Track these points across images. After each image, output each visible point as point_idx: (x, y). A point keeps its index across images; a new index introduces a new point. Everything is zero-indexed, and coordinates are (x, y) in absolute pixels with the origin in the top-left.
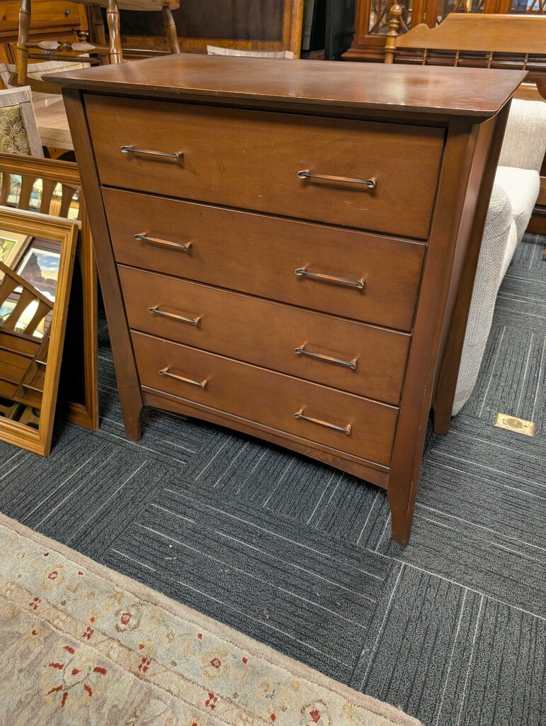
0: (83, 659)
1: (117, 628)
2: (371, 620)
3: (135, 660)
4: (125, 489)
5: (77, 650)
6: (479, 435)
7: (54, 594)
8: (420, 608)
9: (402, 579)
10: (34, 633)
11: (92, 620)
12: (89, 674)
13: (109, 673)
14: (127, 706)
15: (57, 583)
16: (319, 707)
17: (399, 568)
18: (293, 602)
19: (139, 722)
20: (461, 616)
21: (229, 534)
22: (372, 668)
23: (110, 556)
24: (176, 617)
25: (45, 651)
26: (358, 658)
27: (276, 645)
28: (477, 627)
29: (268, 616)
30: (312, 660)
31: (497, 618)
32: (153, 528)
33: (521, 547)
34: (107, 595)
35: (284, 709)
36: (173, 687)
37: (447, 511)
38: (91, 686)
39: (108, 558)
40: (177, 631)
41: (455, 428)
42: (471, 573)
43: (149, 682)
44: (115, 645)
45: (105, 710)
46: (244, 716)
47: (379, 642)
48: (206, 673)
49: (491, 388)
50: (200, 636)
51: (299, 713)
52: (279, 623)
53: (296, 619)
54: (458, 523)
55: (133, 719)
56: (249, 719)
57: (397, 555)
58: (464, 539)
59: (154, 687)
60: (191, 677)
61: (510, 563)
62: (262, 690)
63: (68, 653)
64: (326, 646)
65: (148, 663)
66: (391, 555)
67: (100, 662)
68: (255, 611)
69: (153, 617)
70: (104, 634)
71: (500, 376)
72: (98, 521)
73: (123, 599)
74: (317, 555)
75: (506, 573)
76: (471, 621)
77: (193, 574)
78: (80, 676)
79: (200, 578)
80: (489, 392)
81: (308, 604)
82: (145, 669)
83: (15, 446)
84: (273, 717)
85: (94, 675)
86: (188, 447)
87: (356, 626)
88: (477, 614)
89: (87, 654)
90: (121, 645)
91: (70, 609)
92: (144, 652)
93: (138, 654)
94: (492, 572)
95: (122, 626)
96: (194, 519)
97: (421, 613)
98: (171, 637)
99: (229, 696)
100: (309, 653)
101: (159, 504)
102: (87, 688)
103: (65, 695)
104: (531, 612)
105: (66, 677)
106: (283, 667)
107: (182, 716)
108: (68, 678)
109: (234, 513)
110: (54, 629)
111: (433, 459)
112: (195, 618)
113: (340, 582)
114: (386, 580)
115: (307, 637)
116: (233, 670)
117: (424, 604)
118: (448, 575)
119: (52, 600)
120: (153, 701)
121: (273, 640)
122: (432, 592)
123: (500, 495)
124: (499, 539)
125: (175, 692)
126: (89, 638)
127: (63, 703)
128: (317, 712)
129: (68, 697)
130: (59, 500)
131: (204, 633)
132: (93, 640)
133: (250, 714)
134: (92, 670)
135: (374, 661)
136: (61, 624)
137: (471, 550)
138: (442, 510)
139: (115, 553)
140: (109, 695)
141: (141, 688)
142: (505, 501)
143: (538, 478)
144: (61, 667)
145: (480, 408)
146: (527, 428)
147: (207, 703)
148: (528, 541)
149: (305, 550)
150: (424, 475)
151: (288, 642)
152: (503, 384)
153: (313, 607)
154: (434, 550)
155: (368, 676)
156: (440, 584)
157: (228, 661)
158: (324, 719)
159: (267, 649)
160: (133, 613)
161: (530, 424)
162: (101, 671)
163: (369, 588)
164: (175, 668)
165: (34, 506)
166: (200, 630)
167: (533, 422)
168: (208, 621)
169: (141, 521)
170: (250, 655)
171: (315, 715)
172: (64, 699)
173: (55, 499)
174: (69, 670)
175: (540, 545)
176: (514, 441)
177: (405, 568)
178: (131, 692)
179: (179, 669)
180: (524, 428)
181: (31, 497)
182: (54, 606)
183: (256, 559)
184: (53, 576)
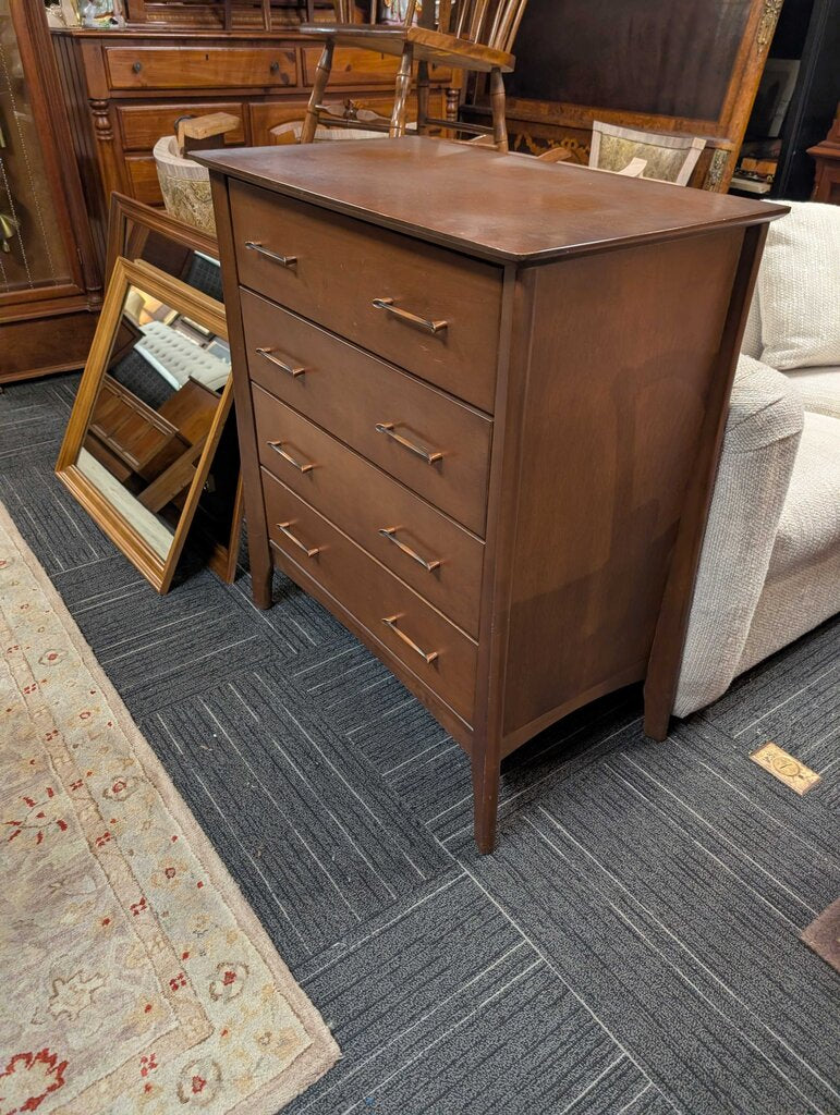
0: (56, 807)
1: (105, 792)
2: (373, 916)
3: (100, 830)
4: (214, 657)
5: (56, 796)
6: (712, 760)
7: (72, 735)
8: (444, 933)
9: (450, 889)
10: (32, 762)
11: (89, 774)
12: (50, 823)
13: (68, 831)
14: (62, 870)
15: (83, 724)
16: (240, 972)
17: (457, 875)
19: (61, 891)
20: (492, 967)
21: (286, 748)
22: (334, 966)
23: (151, 720)
24: (165, 808)
25: (29, 783)
26: (325, 948)
27: (246, 888)
28: (502, 990)
29: (259, 854)
30: (273, 923)
31: (539, 993)
32: (212, 710)
33: (649, 927)
34: (118, 756)
35: (202, 953)
36: (113, 875)
37: (580, 838)
38: (44, 836)
39: (148, 721)
40: (157, 821)
41: (683, 739)
42: (548, 924)
43: (97, 858)
44: (92, 808)
45: (41, 864)
46: (158, 939)
47: (364, 944)
48: (154, 878)
49: (789, 705)
50: (175, 838)
51: (215, 966)
52: (268, 867)
53: (288, 872)
54: (582, 857)
55: (58, 885)
56: (162, 945)
57: (467, 861)
58: (575, 881)
59: (98, 865)
60: (137, 873)
61: (617, 939)
62: (195, 922)
63: (47, 795)
64: (299, 916)
65: (108, 840)
66: (458, 856)
67: (67, 817)
68: (251, 843)
69: (144, 798)
70: (90, 793)
71: (820, 694)
72: (164, 680)
73: (130, 768)
74: (368, 815)
75: (599, 948)
76: (500, 979)
77: (217, 774)
78: (43, 821)
79: (221, 782)
80: (781, 709)
81: (314, 862)
82: (102, 844)
83: (141, 574)
84: (186, 956)
85: (55, 826)
86: (312, 636)
87: (351, 913)
88: (515, 976)
89: (63, 804)
90: (97, 810)
92: (111, 827)
93: (105, 826)
94: (580, 938)
95: (111, 793)
96: (261, 716)
97: (442, 938)
98: (147, 826)
99: (159, 911)
100: (276, 914)
101: (237, 687)
102: (40, 836)
103: (19, 832)
104: (595, 1012)
105: (30, 816)
106: (234, 910)
107: (102, 906)
108: (32, 819)
109: (307, 728)
110: (51, 766)
111: (613, 765)
112: (183, 818)
113: (371, 857)
114: (428, 881)
116: (180, 888)
117: (454, 930)
118: (514, 912)
119: (68, 739)
120: (87, 878)
121: (247, 880)
122: (476, 922)
123: (676, 851)
124: (626, 903)
125: (113, 880)
126: (74, 789)
127: (12, 838)
128: (234, 975)
129: (20, 835)
130: (143, 644)
131: (181, 838)
132: (76, 793)
133: (166, 940)
134: (56, 821)
135: (341, 961)
136: (59, 765)
137: (573, 898)
138: (573, 833)
139: (158, 719)
140: (54, 852)
141: (86, 860)
142: (676, 860)
143: (761, 854)
144: (32, 805)
145: (745, 726)
146: (801, 779)
147: (134, 906)
148: (669, 926)
150: (583, 780)
151: (263, 892)
152: (815, 706)
153: (317, 868)
154: (521, 875)
155: (323, 973)
156: (494, 918)
157: (183, 877)
158: (236, 987)
159: (231, 887)
160: (128, 785)
161: (813, 777)
162: (63, 826)
163: (399, 880)
164: (129, 858)
165: (117, 641)
166: (179, 832)
167: (822, 775)
168: (194, 828)
169: (207, 697)
170: (209, 882)
171: (230, 977)
172: (15, 835)
173: (141, 641)
174: (37, 811)
175: (683, 939)
176: (762, 789)
177: (464, 879)
178: (74, 859)
179: (133, 861)
180: (797, 778)
181: (120, 631)
182: (66, 746)
183: (294, 789)
184: (85, 716)
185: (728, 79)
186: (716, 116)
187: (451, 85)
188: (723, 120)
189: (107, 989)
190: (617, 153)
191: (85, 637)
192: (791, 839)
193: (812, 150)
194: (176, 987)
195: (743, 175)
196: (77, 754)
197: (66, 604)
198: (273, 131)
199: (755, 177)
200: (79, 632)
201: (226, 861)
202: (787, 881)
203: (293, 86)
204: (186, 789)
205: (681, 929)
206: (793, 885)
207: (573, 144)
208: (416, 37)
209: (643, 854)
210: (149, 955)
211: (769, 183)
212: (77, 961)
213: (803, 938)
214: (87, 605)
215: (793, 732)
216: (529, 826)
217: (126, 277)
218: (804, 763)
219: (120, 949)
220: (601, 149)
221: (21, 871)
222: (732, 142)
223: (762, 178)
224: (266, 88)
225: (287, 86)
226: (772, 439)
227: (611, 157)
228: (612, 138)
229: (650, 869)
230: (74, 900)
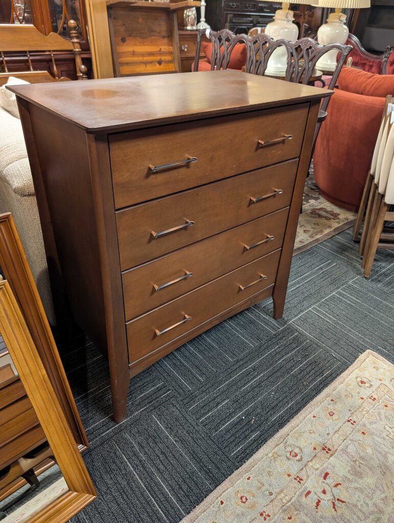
0: (316, 485)
1: (299, 461)
2: (318, 346)
3: (322, 454)
5: (309, 489)
7: (261, 501)
8: (316, 328)
9: (299, 326)
10: (290, 518)
11: (289, 475)
12: (327, 483)
13: (328, 471)
14: (350, 464)
15: (251, 498)
16: (359, 379)
17: (293, 324)
18: (301, 371)
19: (359, 460)
20: (323, 317)
21: (246, 384)
22: (341, 355)
24: (300, 426)
25: (305, 511)
26: (336, 358)
27: (324, 386)
28: (329, 315)
30: (334, 375)
31: (326, 308)
34: (273, 463)
35: (359, 393)
36: (342, 438)
38: (336, 483)
39: (238, 459)
40: (309, 427)
42: (303, 304)
43: (337, 449)
44: (310, 464)
45: (351, 477)
46: (361, 410)
47: (330, 348)
48: (336, 420)
50: (314, 417)
51: (361, 388)
52: (312, 380)
53: (311, 373)
55: (357, 463)
56: (362, 408)
57: (286, 322)
59: (340, 448)
60: (337, 428)
62: (348, 398)
63: (310, 495)
64: (328, 367)
65: (326, 447)
66: (285, 324)
67: (320, 475)
68: (303, 389)
69: (297, 438)
70: (302, 469)
72: (199, 462)
73: (279, 453)
74: (275, 350)
75: (306, 295)
76: (325, 315)
77: (269, 411)
78: (327, 489)
81: (304, 365)
82: (329, 450)
84: (362, 398)
85: (328, 481)
87: (320, 352)
88: (323, 312)
89: (313, 483)
90: (311, 460)
91: (277, 490)
92: (319, 448)
93: (319, 452)
94: (304, 298)
95: (298, 457)
97: (318, 328)
98: (312, 431)
99: (350, 413)
100: (330, 375)
101: (202, 416)
102: (336, 486)
103: (338, 500)
105: (326, 499)
107: (358, 438)
108: (328, 496)
110: (290, 503)
112: (302, 416)
113: (294, 348)
114: (298, 332)
115: (322, 373)
116: (336, 407)
117: (314, 325)
118: (302, 311)
119: (266, 503)
120: (348, 450)
121: (321, 387)
122: (309, 320)
125: (345, 437)
126: (302, 480)
127: (343, 502)
129: (340, 498)
131: (313, 414)
132: (304, 478)
133: (360, 407)
134: (324, 481)
136: (287, 498)
139: (236, 454)
140: (342, 473)
141: (340, 454)
144: (319, 501)
147: (352, 424)
149: (270, 354)
151: (323, 381)
153: (306, 364)
155: (345, 358)
156: (306, 316)
157: (331, 408)
158: (365, 380)
160: (291, 449)
163: (301, 340)
164: (331, 434)
166: (310, 416)
168: (306, 410)
170: (330, 397)
171: (362, 382)
172: (341, 501)
174: (322, 496)
182: (272, 501)
183: (269, 377)
184: (244, 500)
189: (388, 423)
194: (375, 399)
201: (315, 396)
210: (368, 412)
212: (384, 439)
219: (371, 423)
221: (358, 486)
230: (360, 451)
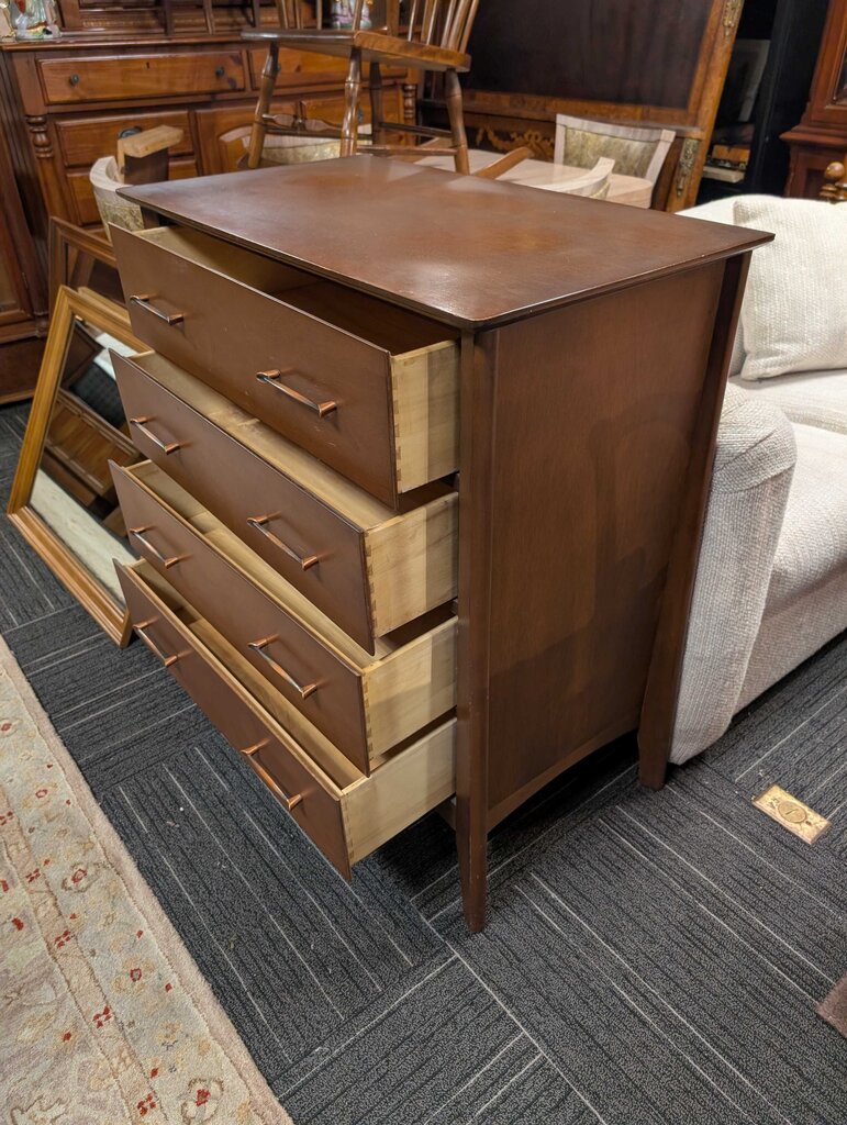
0: (11, 903)
1: (64, 882)
2: (357, 1013)
3: (58, 929)
4: (179, 718)
5: (11, 889)
6: (713, 809)
7: (29, 816)
8: (434, 1029)
9: (439, 976)
11: (47, 862)
12: (5, 922)
13: (24, 932)
14: (18, 978)
15: (40, 804)
16: (214, 1089)
17: (446, 959)
18: (275, 942)
19: (18, 1001)
20: (488, 1067)
21: (258, 820)
22: (316, 1075)
23: (113, 795)
24: (129, 899)
26: (307, 1054)
27: (219, 987)
28: (499, 1093)
29: (232, 946)
30: (248, 1027)
31: (540, 1095)
32: (178, 779)
33: (656, 1010)
34: (78, 839)
35: (172, 1069)
36: (74, 980)
37: (576, 907)
39: (109, 796)
40: (120, 916)
41: (681, 786)
42: (547, 1012)
43: (56, 961)
44: (50, 901)
46: (125, 1054)
47: (348, 1047)
48: (118, 981)
49: (791, 741)
50: (140, 933)
51: (186, 1085)
52: (241, 961)
53: (264, 966)
54: (580, 932)
55: (14, 995)
56: (128, 1061)
57: (457, 941)
58: (572, 959)
59: (57, 970)
60: (99, 977)
61: (621, 1026)
62: (164, 1032)
64: (277, 1018)
65: (68, 939)
66: (447, 936)
67: (24, 914)
68: (223, 933)
69: (106, 888)
70: (47, 884)
71: (824, 725)
72: (126, 747)
73: (91, 852)
74: (348, 893)
75: (602, 1037)
76: (497, 1081)
77: (184, 854)
79: (190, 863)
80: (784, 745)
81: (292, 953)
82: (61, 944)
83: (99, 626)
84: (154, 1072)
85: (10, 925)
87: (333, 1011)
88: (513, 1075)
89: (19, 898)
90: (55, 905)
92: (71, 924)
93: (65, 923)
94: (581, 1027)
95: (70, 883)
96: (230, 784)
97: (433, 1034)
98: (110, 920)
99: (124, 1021)
100: (252, 1018)
101: (204, 751)
104: (601, 1113)
106: (206, 1016)
107: (62, 1018)
110: (5, 855)
111: (608, 821)
112: (148, 909)
113: (353, 943)
114: (415, 968)
115: (262, 995)
116: (147, 992)
117: (445, 1024)
118: (509, 1000)
119: (24, 824)
120: (45, 985)
121: (220, 978)
122: (469, 1014)
123: (680, 916)
124: (629, 982)
125: (74, 986)
126: (31, 881)
128: (208, 1093)
130: (104, 707)
131: (147, 932)
132: (32, 886)
133: (133, 1055)
134: (12, 919)
135: (324, 1068)
136: (14, 853)
137: (572, 981)
138: (569, 903)
139: (120, 793)
140: (10, 955)
141: (44, 964)
142: (682, 928)
143: (770, 916)
145: (747, 768)
146: (808, 825)
147: (97, 1016)
148: (677, 1007)
149: (337, 880)
150: (577, 840)
151: (237, 990)
152: (818, 740)
153: (295, 959)
154: (515, 955)
155: (304, 1084)
156: (488, 1008)
157: (150, 979)
158: (210, 1107)
159: (202, 987)
160: (90, 873)
161: (820, 822)
162: (19, 924)
163: (384, 968)
164: (91, 959)
165: (75, 705)
166: (144, 926)
167: (830, 820)
168: (160, 920)
169: (172, 764)
170: (178, 984)
171: (203, 1096)
173: (101, 704)
175: (692, 1021)
176: (768, 839)
177: (453, 963)
178: (31, 963)
179: (94, 962)
180: (805, 825)
181: (78, 693)
182: (21, 830)
183: (268, 867)
184: (42, 794)
185: (694, 64)
186: (684, 104)
187: (407, 81)
188: (691, 107)
189: (70, 1117)
190: (583, 147)
191: (40, 702)
192: (801, 896)
193: (787, 136)
194: (144, 1111)
195: (714, 162)
196: (33, 840)
197: (20, 665)
198: (222, 138)
199: (727, 165)
200: (33, 695)
201: (196, 956)
202: (800, 946)
203: (240, 90)
204: (151, 873)
205: (690, 1009)
206: (807, 951)
207: (537, 137)
208: (363, 42)
209: (647, 924)
210: (115, 1074)
211: (742, 171)
212: (36, 1085)
213: (821, 1013)
214: (43, 664)
215: (798, 772)
216: (521, 897)
217: (70, 307)
218: (811, 806)
219: (83, 1067)
220: (566, 143)
222: (702, 130)
223: (734, 166)
224: (213, 93)
225: (234, 90)
226: (764, 477)
227: (577, 152)
228: (577, 132)
229: (653, 941)
230: (33, 1012)
